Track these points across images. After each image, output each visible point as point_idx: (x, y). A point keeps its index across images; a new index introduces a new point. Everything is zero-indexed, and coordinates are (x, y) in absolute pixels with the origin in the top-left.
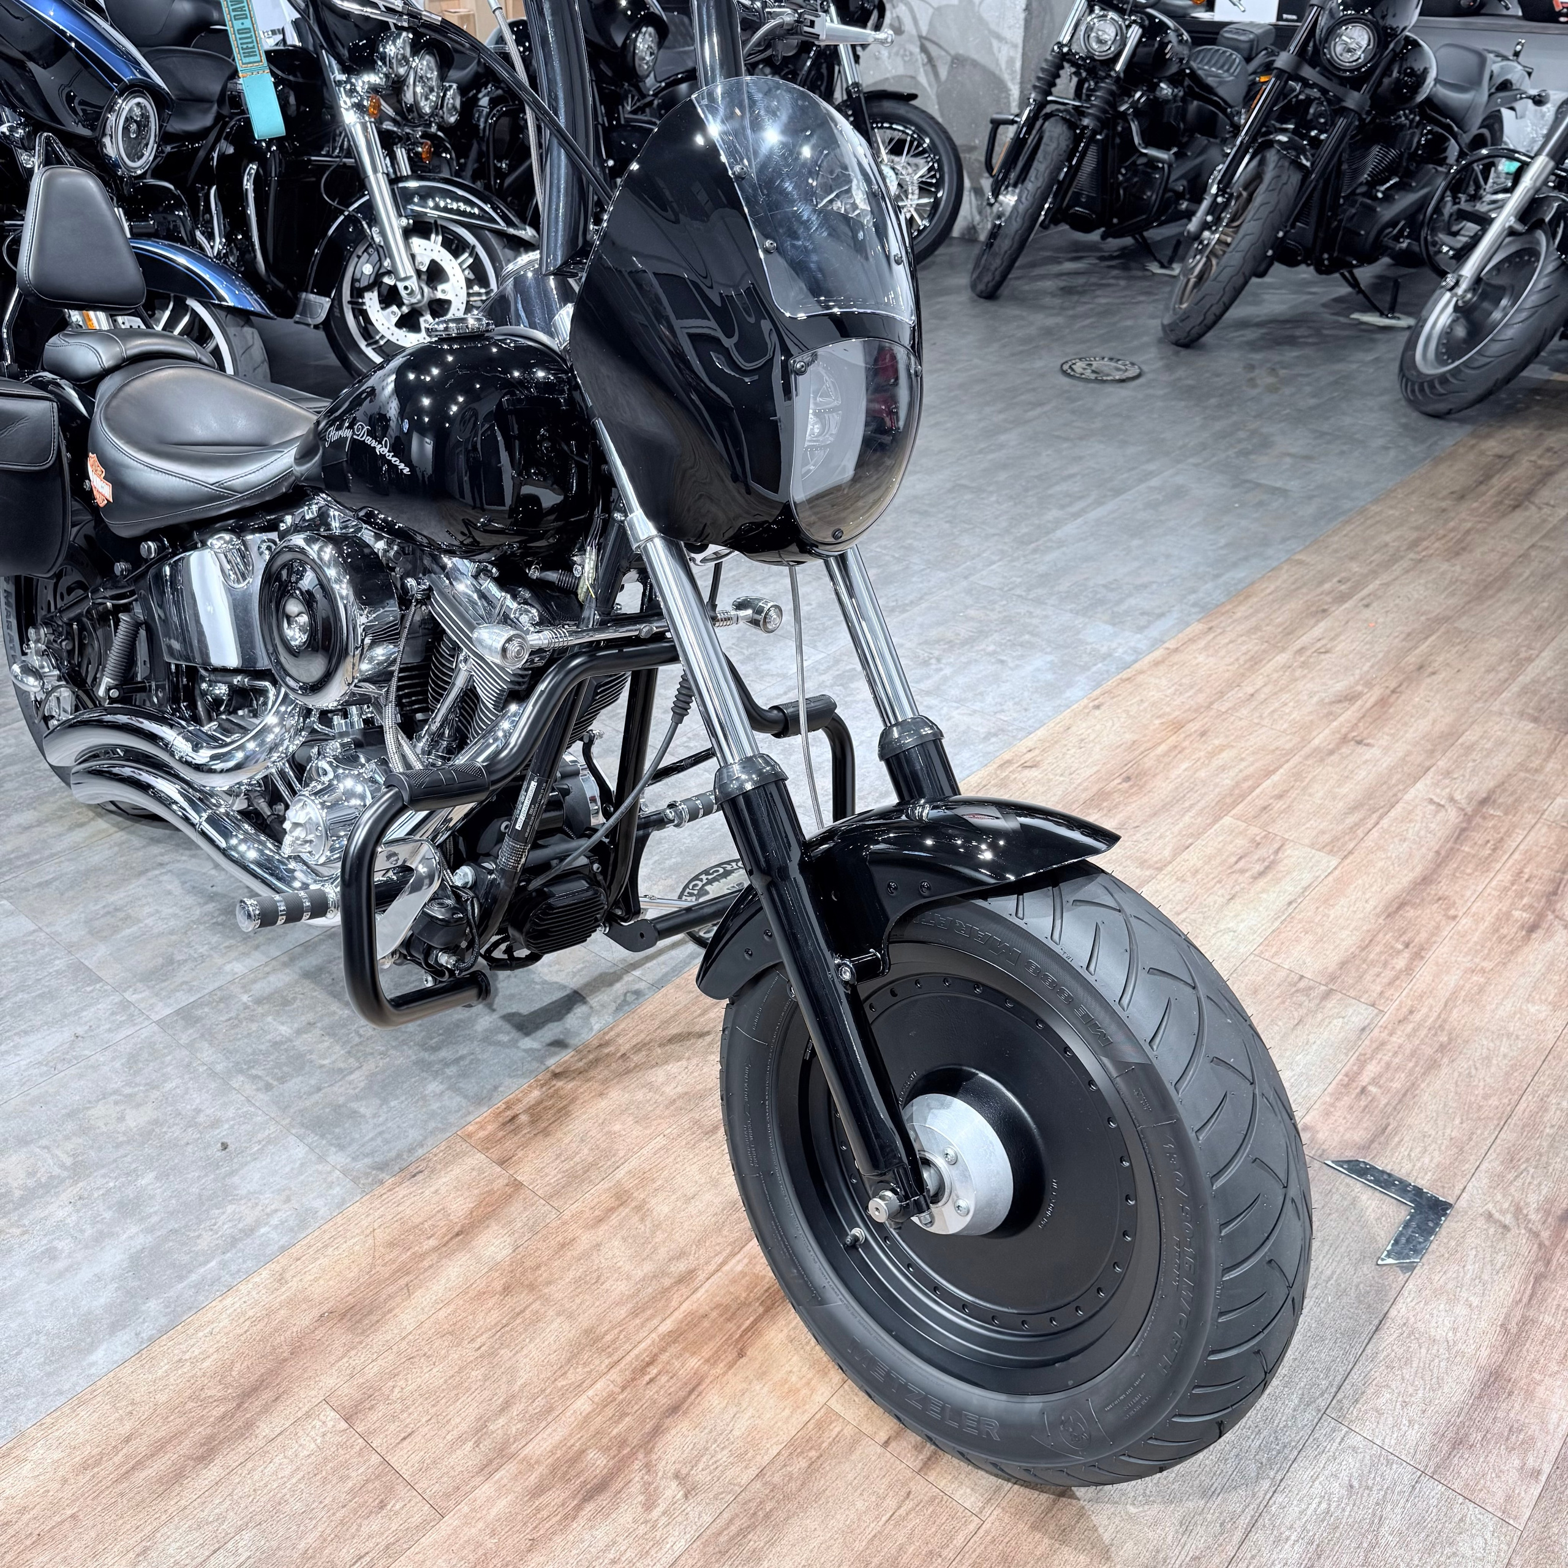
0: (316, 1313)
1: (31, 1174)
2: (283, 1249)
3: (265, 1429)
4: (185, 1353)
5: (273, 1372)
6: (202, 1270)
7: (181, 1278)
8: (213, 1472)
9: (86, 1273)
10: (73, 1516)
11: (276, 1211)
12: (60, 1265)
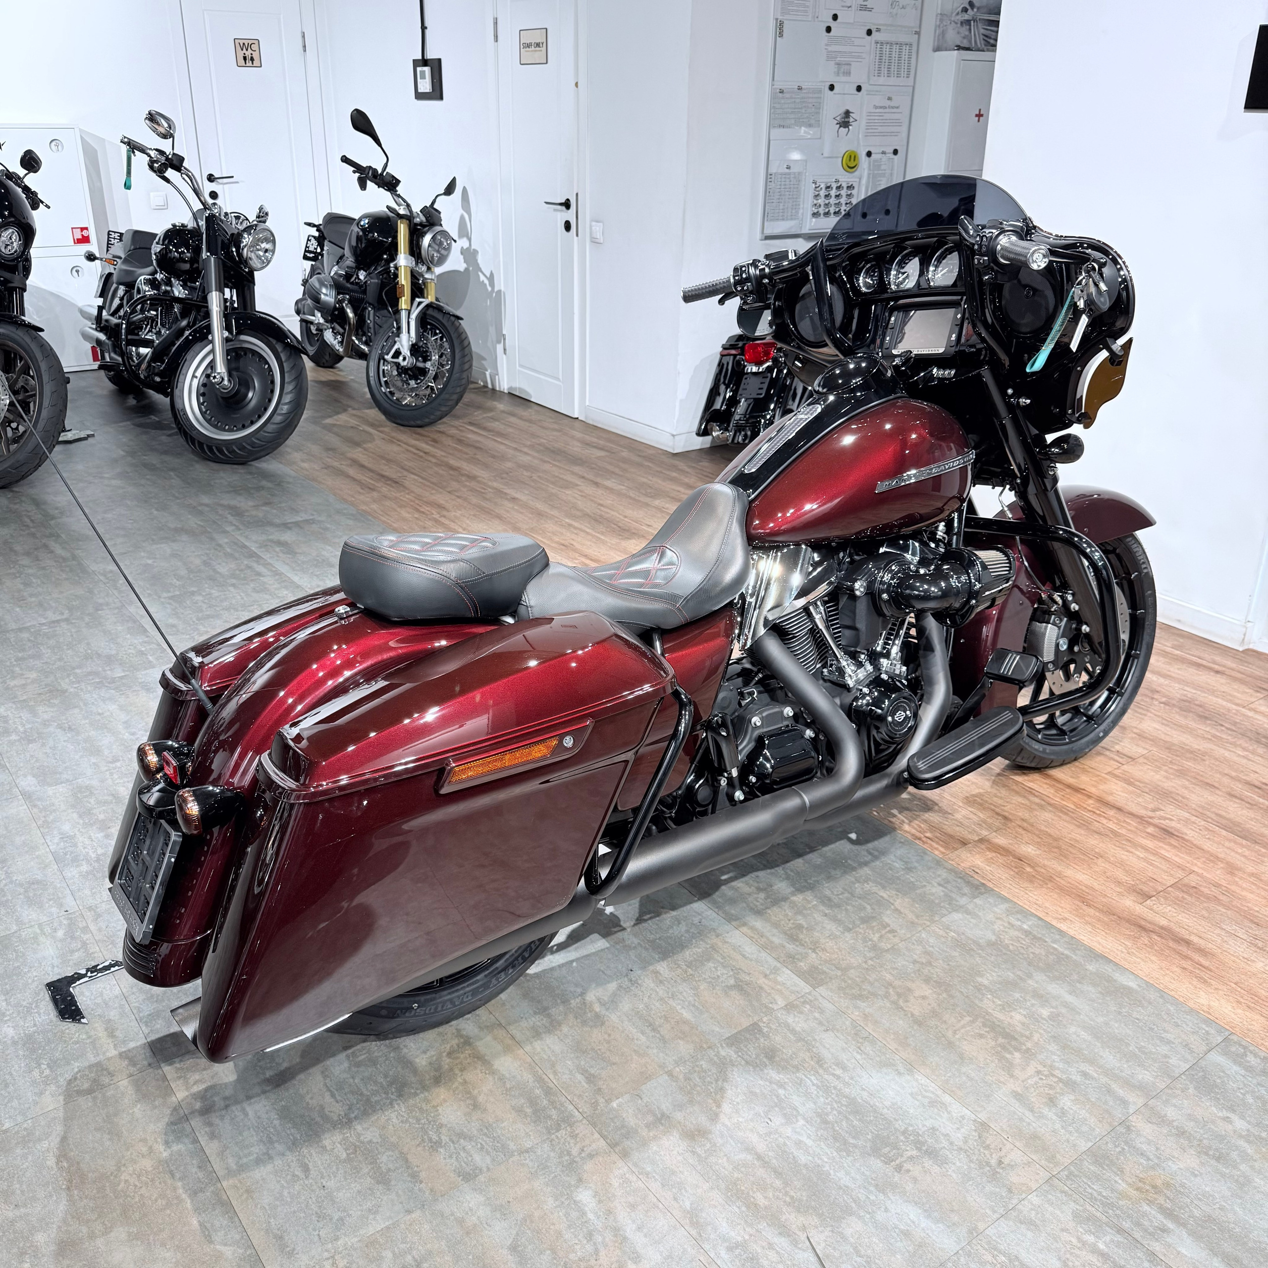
0: (1085, 907)
1: (981, 1036)
2: (1040, 919)
3: (1164, 922)
4: (1122, 952)
5: (1128, 921)
6: (1060, 949)
7: (1067, 957)
8: (1194, 939)
9: (1070, 998)
10: (1235, 984)
11: (1009, 923)
12: (1064, 1010)
